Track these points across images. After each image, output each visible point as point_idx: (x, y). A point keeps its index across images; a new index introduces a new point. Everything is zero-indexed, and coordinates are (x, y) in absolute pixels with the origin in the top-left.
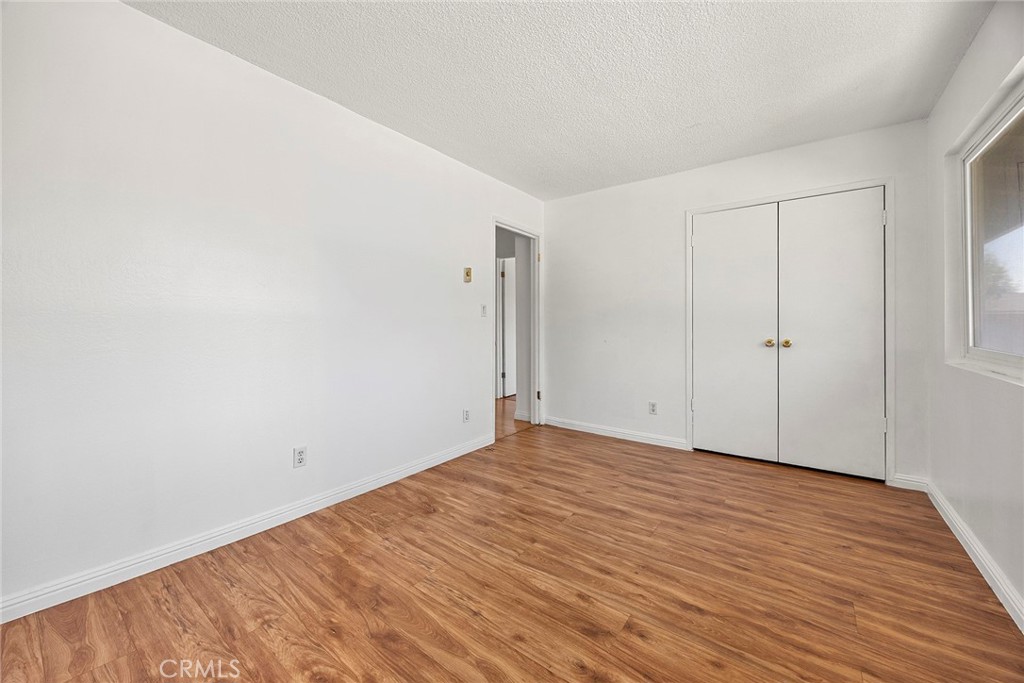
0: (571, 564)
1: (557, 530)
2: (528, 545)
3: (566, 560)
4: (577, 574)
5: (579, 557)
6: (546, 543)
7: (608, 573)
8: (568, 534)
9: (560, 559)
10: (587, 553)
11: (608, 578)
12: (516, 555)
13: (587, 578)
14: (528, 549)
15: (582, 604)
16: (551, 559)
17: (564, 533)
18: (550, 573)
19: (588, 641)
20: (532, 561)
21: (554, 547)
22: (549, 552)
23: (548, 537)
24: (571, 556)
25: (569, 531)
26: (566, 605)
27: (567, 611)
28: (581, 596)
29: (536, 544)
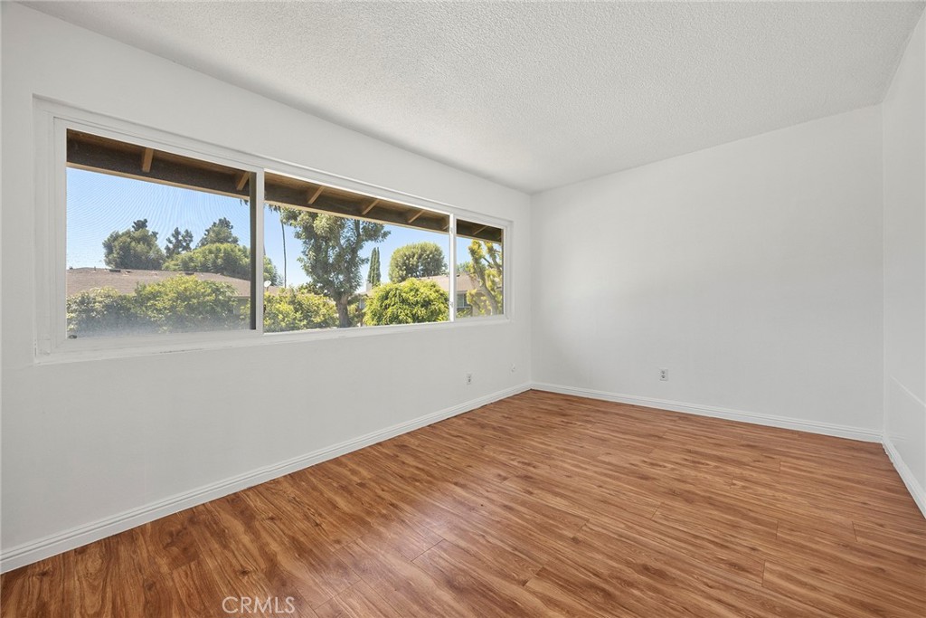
0: (536, 515)
1: (550, 554)
2: (580, 536)
3: (539, 519)
4: (531, 507)
5: (526, 520)
6: (561, 537)
7: (505, 506)
8: (535, 546)
9: (545, 519)
10: (518, 523)
11: (507, 503)
12: (589, 525)
13: (523, 504)
14: (578, 531)
15: (531, 489)
16: (553, 519)
17: (540, 549)
18: (553, 508)
19: (530, 474)
20: (571, 519)
21: (553, 532)
22: (557, 527)
23: (559, 545)
24: (535, 522)
25: (535, 553)
26: (540, 488)
27: (541, 486)
28: (531, 493)
29: (572, 536)
